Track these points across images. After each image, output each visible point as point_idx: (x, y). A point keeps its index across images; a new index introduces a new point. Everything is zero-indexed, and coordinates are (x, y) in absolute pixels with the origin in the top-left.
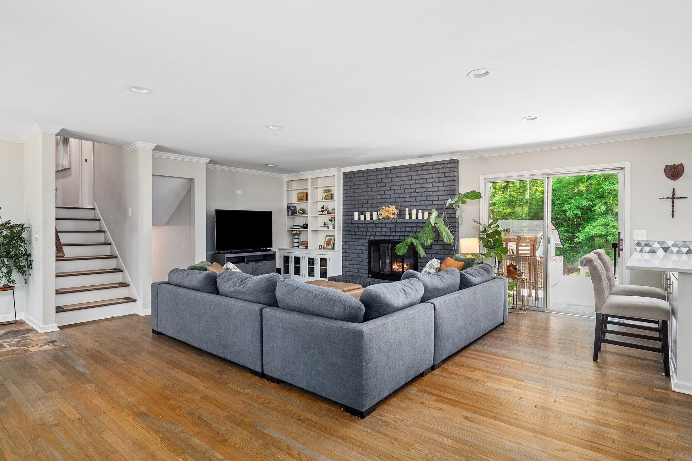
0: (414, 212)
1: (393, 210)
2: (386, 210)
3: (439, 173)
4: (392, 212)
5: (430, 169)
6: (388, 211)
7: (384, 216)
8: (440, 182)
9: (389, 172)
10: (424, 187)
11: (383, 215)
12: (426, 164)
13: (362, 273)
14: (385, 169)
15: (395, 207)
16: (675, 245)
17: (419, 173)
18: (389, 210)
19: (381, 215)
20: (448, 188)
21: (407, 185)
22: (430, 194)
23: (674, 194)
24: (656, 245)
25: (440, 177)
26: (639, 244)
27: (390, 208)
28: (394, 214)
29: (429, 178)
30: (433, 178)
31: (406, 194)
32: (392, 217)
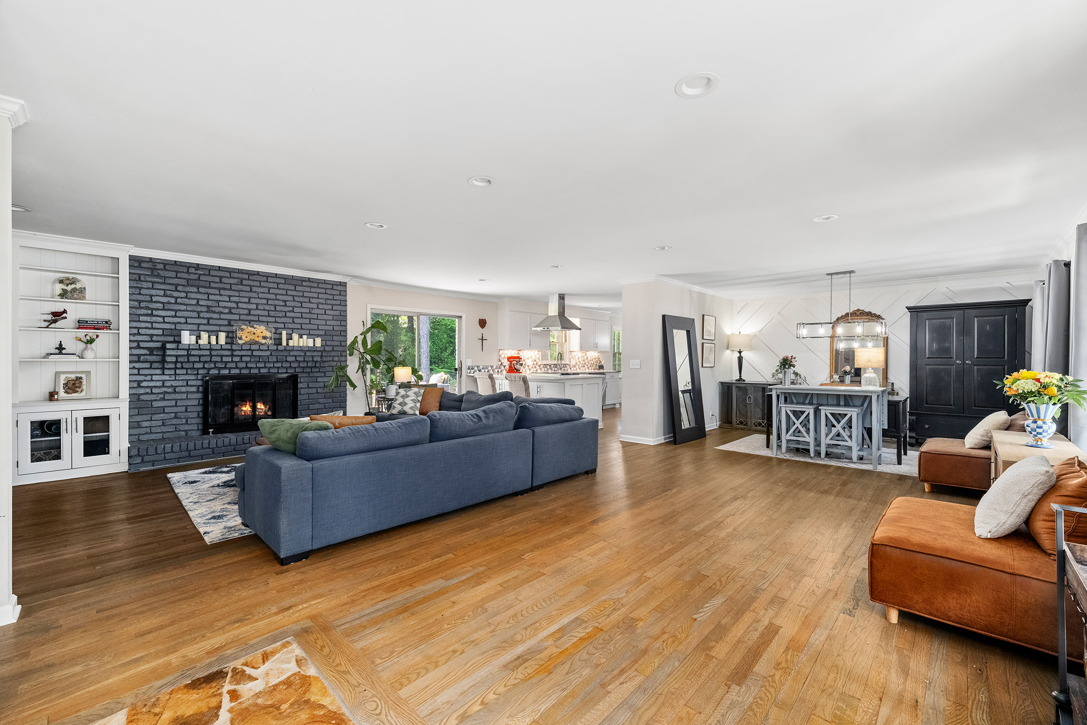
0: (295, 336)
1: (262, 332)
2: (249, 331)
3: (326, 293)
4: (262, 335)
5: (314, 287)
6: (254, 334)
7: (248, 339)
8: (328, 304)
9: (246, 276)
10: (306, 308)
11: (244, 338)
12: (309, 280)
13: (183, 431)
14: (237, 271)
15: (265, 328)
16: (483, 368)
17: (298, 288)
18: (255, 332)
19: (241, 338)
20: (338, 313)
21: (279, 300)
22: (315, 316)
23: (483, 337)
24: (476, 368)
25: (328, 299)
26: (469, 369)
27: (256, 329)
28: (265, 338)
29: (313, 298)
30: (318, 298)
31: (277, 313)
32: (263, 341)
